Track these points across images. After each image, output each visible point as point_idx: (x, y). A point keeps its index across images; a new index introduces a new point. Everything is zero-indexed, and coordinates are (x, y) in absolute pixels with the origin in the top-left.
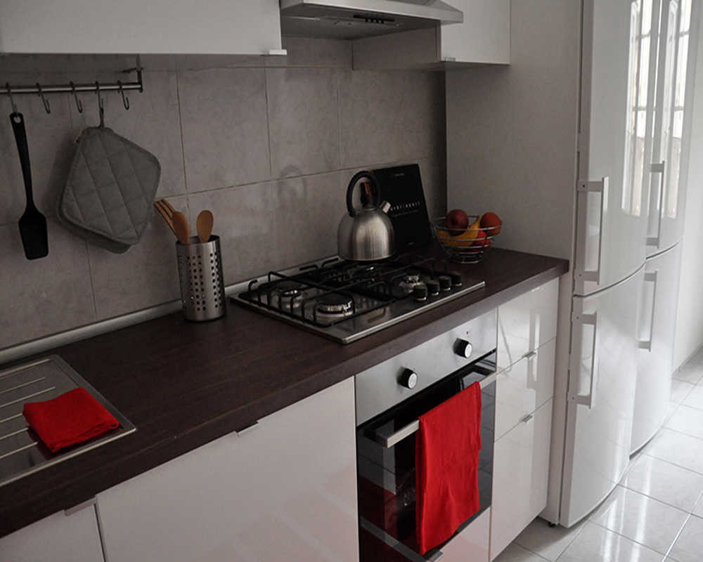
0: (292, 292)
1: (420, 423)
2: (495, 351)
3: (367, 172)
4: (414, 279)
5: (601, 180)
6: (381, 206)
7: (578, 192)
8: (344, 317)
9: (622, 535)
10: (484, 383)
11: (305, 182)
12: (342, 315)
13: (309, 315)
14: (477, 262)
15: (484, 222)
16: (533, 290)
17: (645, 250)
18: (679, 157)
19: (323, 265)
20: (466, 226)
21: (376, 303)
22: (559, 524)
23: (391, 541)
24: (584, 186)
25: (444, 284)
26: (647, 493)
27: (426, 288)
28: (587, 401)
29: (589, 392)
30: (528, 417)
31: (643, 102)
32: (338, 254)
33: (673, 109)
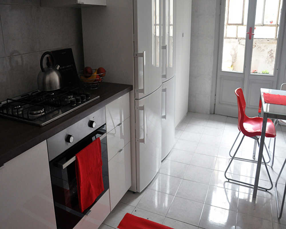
0: (18, 107)
1: (76, 157)
2: (105, 124)
3: (49, 52)
4: (70, 97)
5: (142, 52)
6: (56, 67)
7: (134, 58)
8: (41, 116)
9: (161, 192)
10: (102, 138)
11: (22, 57)
12: (40, 115)
13: (25, 116)
14: (97, 88)
15: (99, 71)
16: (119, 98)
17: (161, 80)
18: (172, 44)
19: (31, 94)
20: (92, 73)
21: (55, 108)
22: (137, 192)
23: (69, 210)
24: (136, 55)
25: (83, 98)
26: (169, 175)
27: (75, 100)
28: (143, 141)
29: (143, 138)
30: (121, 150)
31: (158, 22)
32: (38, 89)
33: (169, 25)
